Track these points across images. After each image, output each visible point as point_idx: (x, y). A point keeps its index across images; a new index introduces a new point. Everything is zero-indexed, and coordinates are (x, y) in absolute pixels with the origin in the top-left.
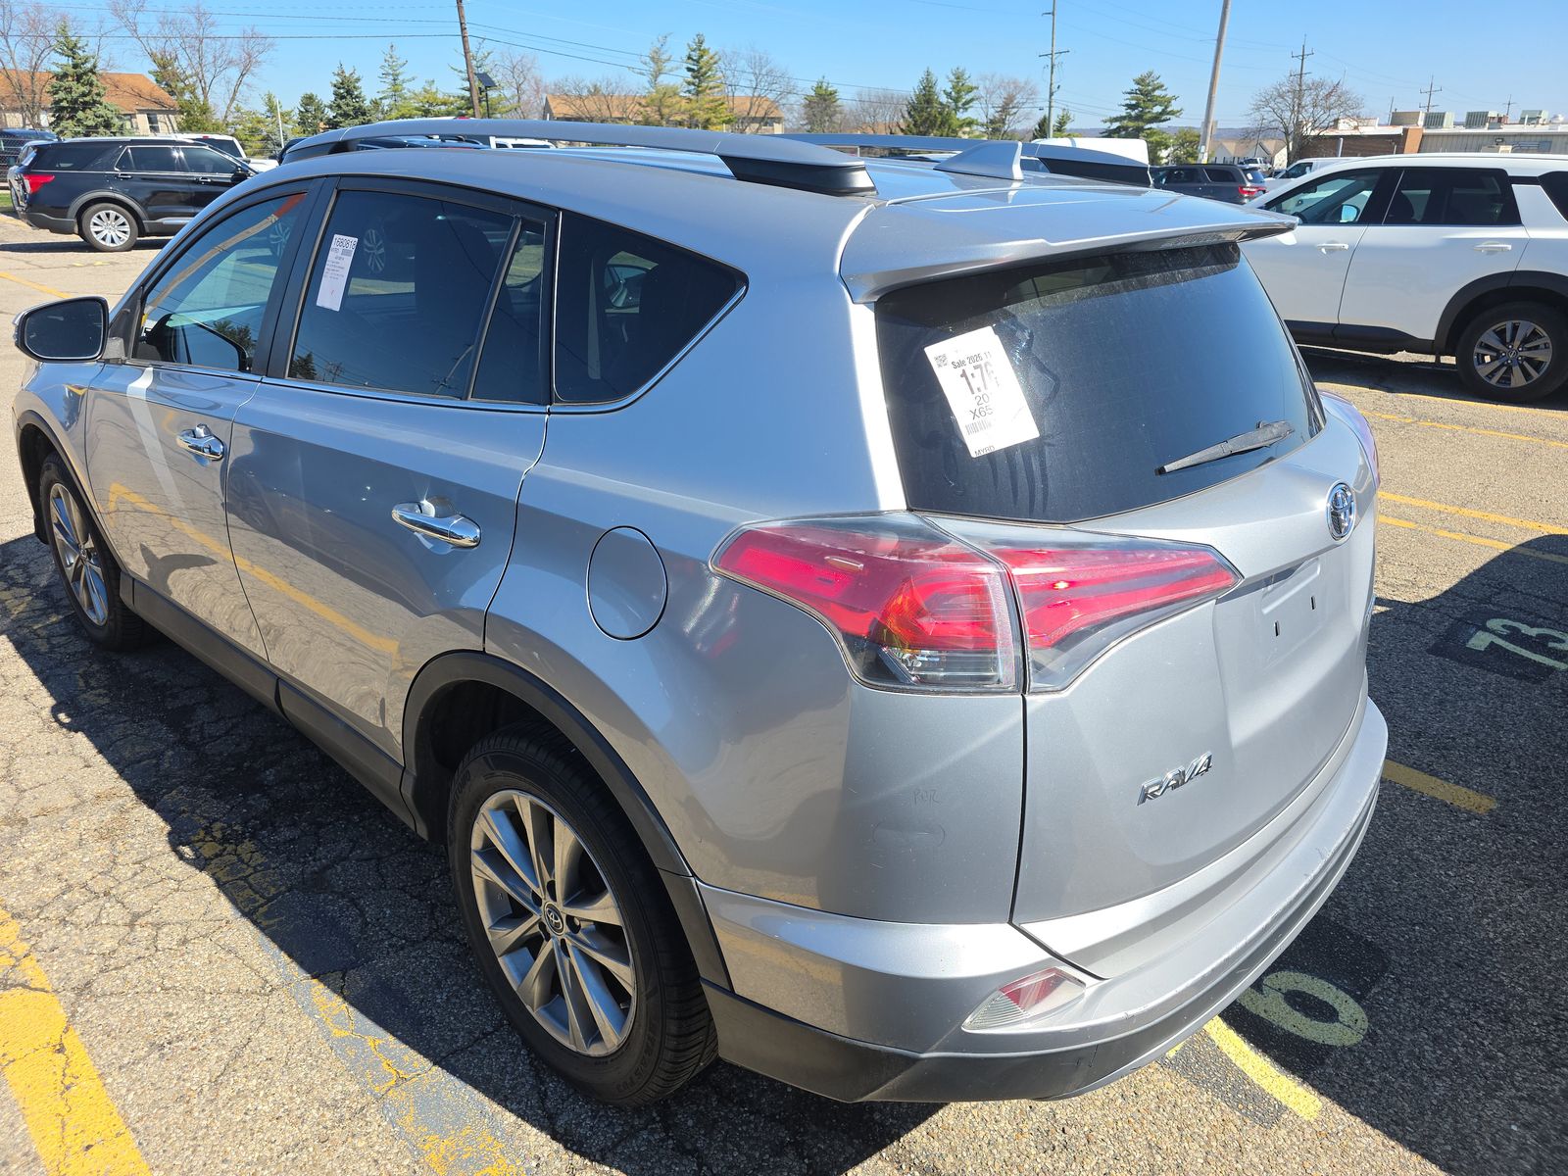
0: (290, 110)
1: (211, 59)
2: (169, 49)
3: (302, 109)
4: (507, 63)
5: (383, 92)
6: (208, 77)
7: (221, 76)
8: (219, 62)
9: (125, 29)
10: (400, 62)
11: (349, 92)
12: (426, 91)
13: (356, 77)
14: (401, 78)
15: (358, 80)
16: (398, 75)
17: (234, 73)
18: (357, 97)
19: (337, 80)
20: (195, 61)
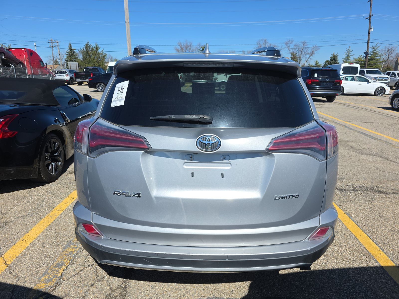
0: (321, 64)
1: (303, 53)
2: (295, 51)
3: (325, 64)
4: (387, 49)
5: (344, 59)
6: (302, 57)
7: (305, 57)
8: (305, 54)
9: (287, 48)
10: (351, 51)
11: (334, 59)
12: (359, 58)
13: (337, 55)
14: (350, 55)
15: (338, 56)
16: (349, 54)
17: (308, 56)
18: (336, 60)
19: (331, 56)
20: (300, 54)
